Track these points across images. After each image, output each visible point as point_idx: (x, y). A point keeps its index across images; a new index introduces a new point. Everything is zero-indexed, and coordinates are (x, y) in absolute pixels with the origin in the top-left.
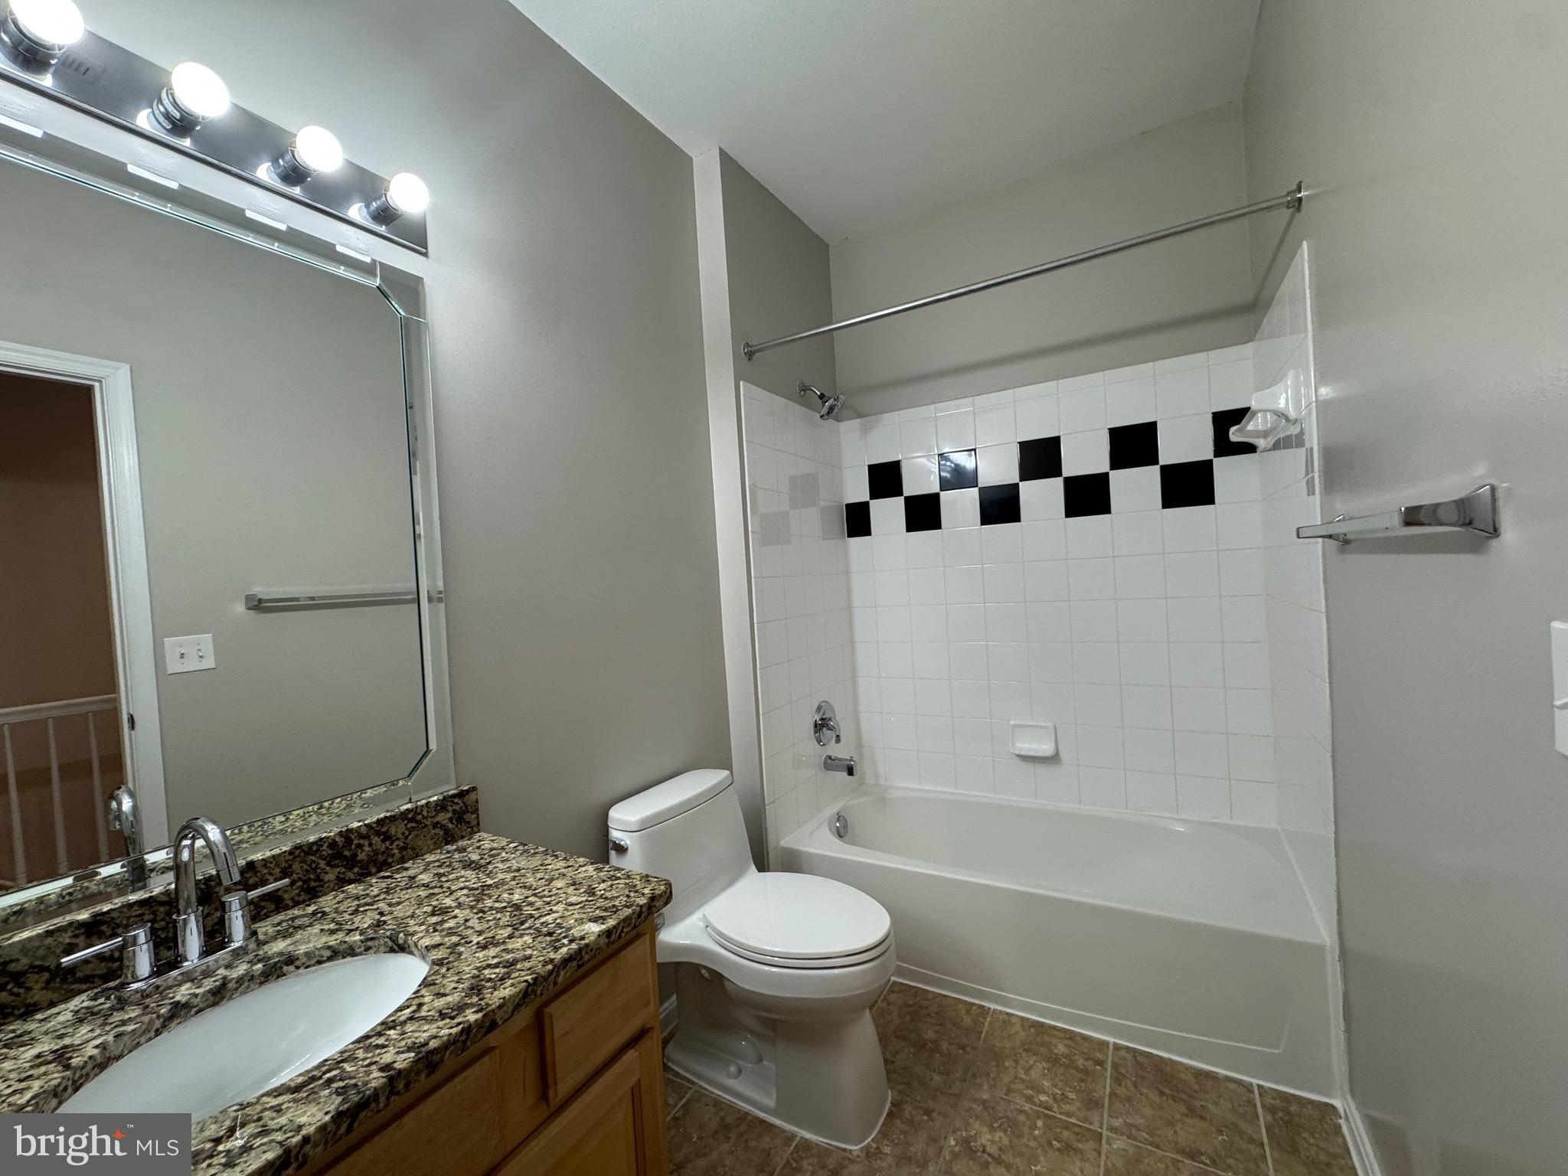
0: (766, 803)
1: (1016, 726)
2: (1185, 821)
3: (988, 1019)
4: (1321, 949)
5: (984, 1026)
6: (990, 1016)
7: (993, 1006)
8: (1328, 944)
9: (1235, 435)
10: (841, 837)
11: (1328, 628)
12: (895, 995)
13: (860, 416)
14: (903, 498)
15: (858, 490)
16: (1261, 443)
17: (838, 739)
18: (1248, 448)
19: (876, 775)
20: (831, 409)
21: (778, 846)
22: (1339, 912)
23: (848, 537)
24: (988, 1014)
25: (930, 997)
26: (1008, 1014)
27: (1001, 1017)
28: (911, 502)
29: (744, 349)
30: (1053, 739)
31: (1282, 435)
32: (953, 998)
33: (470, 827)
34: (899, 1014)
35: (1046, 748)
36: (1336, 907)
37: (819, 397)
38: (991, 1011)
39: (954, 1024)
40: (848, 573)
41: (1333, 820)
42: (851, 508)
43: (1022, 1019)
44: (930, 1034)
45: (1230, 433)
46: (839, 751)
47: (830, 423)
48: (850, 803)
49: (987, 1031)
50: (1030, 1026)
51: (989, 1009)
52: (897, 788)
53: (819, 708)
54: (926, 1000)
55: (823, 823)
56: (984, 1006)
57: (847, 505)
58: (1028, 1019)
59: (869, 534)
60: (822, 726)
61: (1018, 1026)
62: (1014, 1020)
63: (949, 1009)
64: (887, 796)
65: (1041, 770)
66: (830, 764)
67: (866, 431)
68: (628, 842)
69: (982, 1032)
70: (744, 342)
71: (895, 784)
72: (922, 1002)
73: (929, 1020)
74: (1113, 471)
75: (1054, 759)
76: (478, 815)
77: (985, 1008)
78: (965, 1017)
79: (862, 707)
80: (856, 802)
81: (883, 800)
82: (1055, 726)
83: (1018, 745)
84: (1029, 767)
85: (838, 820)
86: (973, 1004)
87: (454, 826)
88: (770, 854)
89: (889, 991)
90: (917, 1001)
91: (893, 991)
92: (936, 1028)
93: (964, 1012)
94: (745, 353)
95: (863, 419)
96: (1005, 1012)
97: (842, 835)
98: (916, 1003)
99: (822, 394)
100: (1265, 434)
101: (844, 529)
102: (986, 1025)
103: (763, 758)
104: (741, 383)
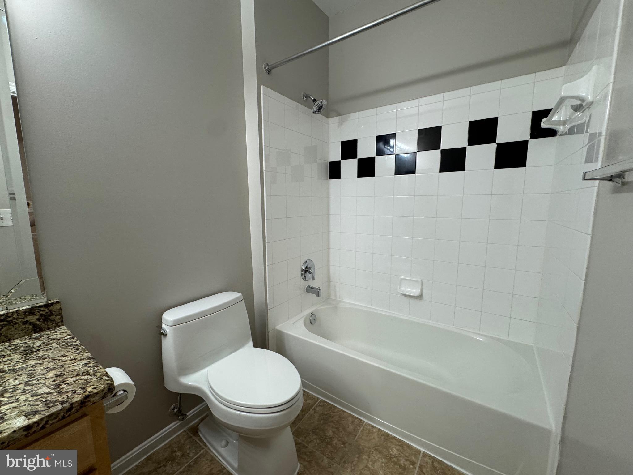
0: (268, 309)
1: (402, 279)
2: (482, 335)
3: (362, 428)
4: (549, 432)
5: (359, 432)
6: (363, 426)
7: (366, 421)
8: (554, 430)
9: (545, 124)
10: (312, 324)
11: (591, 245)
12: (320, 407)
13: (339, 115)
14: (357, 159)
15: (335, 155)
16: (561, 128)
17: (313, 279)
18: (551, 133)
19: (336, 295)
20: (320, 108)
21: (275, 328)
22: (565, 417)
23: (330, 179)
24: (362, 425)
25: (336, 411)
26: (373, 426)
27: (368, 428)
28: (361, 161)
29: (265, 68)
30: (420, 287)
31: (576, 124)
32: (348, 413)
33: (56, 323)
34: (318, 419)
35: (416, 292)
36: (563, 415)
37: (313, 100)
38: (365, 423)
39: (344, 429)
40: (328, 197)
41: (571, 364)
42: (332, 164)
43: (380, 430)
44: (330, 433)
45: (542, 123)
46: (314, 284)
47: (319, 116)
48: (319, 308)
49: (359, 435)
50: (382, 435)
51: (364, 422)
52: (344, 302)
53: (306, 262)
54: (334, 412)
55: (301, 318)
56: (362, 420)
57: (330, 163)
58: (382, 431)
59: (340, 178)
60: (306, 271)
61: (376, 434)
62: (374, 430)
63: (343, 419)
64: (338, 306)
65: (413, 301)
66: (310, 290)
67: (341, 123)
68: (168, 331)
69: (356, 435)
70: (265, 63)
71: (344, 300)
72: (332, 413)
73: (332, 424)
74: (469, 147)
75: (420, 297)
76: (62, 316)
77: (362, 421)
78: (350, 425)
79: (332, 263)
80: (323, 307)
81: (336, 308)
82: (422, 281)
83: (403, 289)
84: (407, 300)
85: (312, 316)
86: (357, 418)
87: (41, 323)
88: (269, 332)
89: (317, 404)
90: (329, 412)
91: (319, 406)
92: (334, 430)
93: (350, 422)
94: (266, 70)
95: (340, 117)
96: (371, 425)
97: (313, 323)
98: (328, 414)
99: (314, 99)
100: (564, 123)
101: (328, 175)
102: (360, 431)
103: (267, 287)
104: (262, 86)
